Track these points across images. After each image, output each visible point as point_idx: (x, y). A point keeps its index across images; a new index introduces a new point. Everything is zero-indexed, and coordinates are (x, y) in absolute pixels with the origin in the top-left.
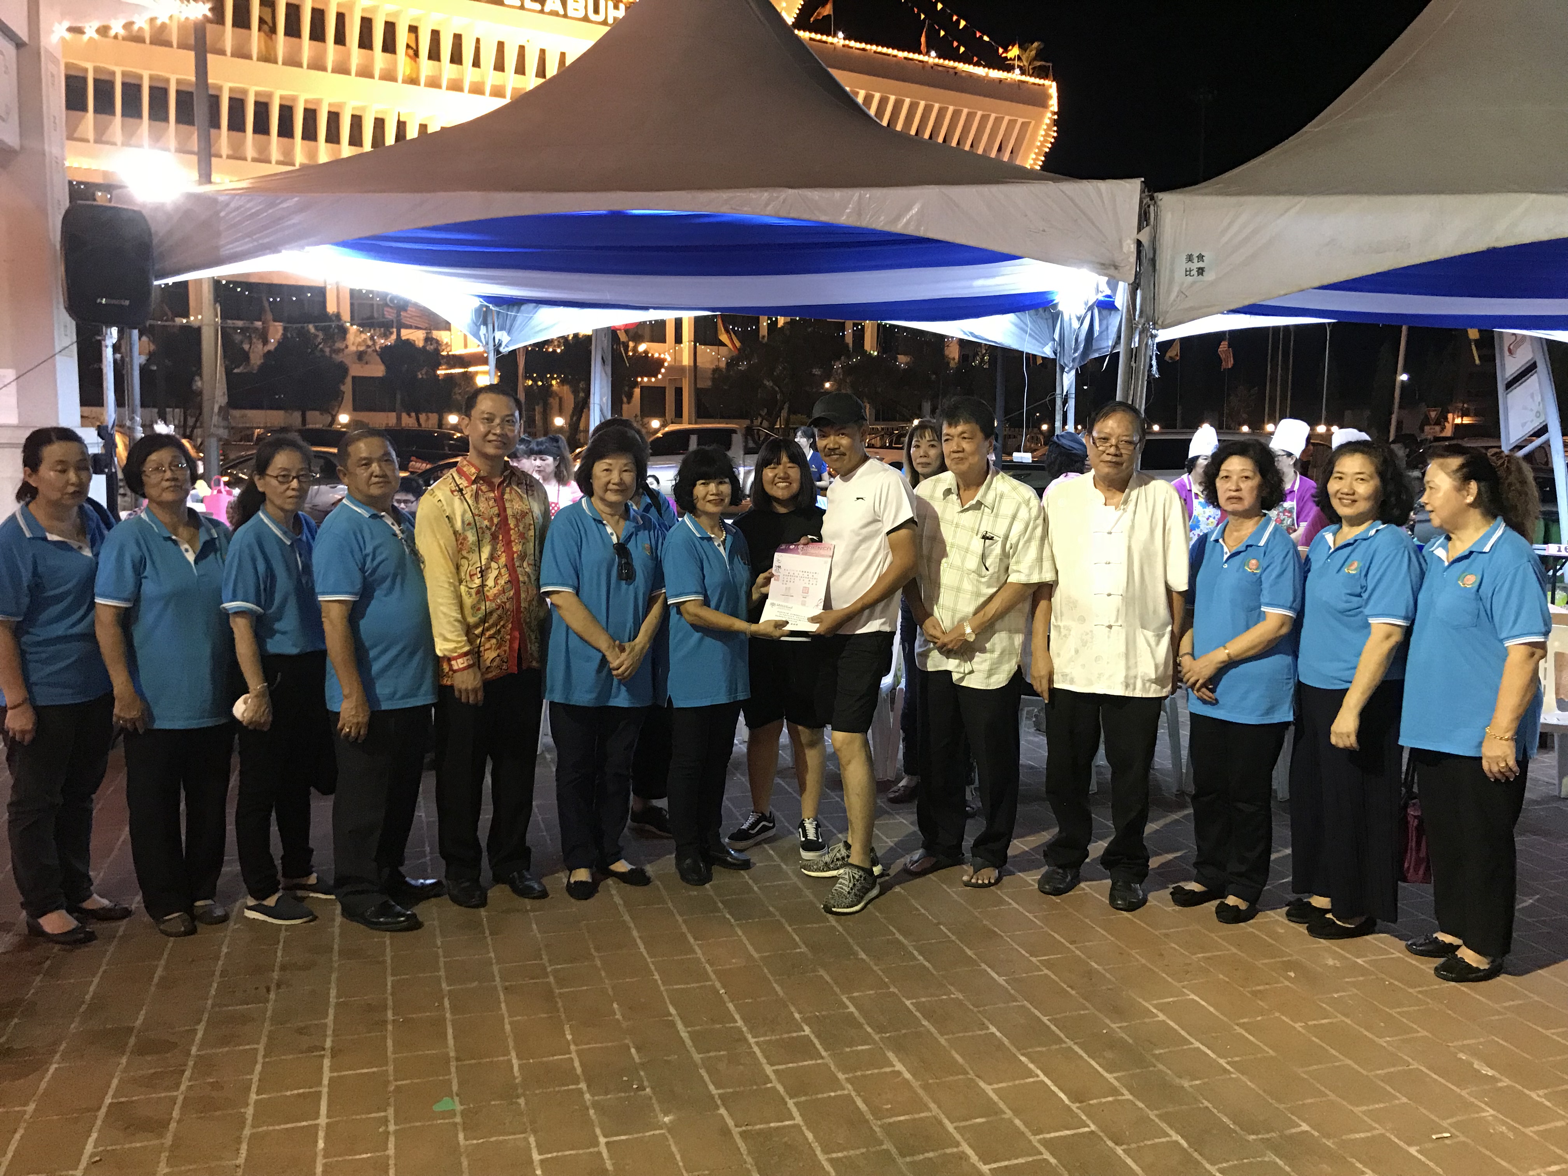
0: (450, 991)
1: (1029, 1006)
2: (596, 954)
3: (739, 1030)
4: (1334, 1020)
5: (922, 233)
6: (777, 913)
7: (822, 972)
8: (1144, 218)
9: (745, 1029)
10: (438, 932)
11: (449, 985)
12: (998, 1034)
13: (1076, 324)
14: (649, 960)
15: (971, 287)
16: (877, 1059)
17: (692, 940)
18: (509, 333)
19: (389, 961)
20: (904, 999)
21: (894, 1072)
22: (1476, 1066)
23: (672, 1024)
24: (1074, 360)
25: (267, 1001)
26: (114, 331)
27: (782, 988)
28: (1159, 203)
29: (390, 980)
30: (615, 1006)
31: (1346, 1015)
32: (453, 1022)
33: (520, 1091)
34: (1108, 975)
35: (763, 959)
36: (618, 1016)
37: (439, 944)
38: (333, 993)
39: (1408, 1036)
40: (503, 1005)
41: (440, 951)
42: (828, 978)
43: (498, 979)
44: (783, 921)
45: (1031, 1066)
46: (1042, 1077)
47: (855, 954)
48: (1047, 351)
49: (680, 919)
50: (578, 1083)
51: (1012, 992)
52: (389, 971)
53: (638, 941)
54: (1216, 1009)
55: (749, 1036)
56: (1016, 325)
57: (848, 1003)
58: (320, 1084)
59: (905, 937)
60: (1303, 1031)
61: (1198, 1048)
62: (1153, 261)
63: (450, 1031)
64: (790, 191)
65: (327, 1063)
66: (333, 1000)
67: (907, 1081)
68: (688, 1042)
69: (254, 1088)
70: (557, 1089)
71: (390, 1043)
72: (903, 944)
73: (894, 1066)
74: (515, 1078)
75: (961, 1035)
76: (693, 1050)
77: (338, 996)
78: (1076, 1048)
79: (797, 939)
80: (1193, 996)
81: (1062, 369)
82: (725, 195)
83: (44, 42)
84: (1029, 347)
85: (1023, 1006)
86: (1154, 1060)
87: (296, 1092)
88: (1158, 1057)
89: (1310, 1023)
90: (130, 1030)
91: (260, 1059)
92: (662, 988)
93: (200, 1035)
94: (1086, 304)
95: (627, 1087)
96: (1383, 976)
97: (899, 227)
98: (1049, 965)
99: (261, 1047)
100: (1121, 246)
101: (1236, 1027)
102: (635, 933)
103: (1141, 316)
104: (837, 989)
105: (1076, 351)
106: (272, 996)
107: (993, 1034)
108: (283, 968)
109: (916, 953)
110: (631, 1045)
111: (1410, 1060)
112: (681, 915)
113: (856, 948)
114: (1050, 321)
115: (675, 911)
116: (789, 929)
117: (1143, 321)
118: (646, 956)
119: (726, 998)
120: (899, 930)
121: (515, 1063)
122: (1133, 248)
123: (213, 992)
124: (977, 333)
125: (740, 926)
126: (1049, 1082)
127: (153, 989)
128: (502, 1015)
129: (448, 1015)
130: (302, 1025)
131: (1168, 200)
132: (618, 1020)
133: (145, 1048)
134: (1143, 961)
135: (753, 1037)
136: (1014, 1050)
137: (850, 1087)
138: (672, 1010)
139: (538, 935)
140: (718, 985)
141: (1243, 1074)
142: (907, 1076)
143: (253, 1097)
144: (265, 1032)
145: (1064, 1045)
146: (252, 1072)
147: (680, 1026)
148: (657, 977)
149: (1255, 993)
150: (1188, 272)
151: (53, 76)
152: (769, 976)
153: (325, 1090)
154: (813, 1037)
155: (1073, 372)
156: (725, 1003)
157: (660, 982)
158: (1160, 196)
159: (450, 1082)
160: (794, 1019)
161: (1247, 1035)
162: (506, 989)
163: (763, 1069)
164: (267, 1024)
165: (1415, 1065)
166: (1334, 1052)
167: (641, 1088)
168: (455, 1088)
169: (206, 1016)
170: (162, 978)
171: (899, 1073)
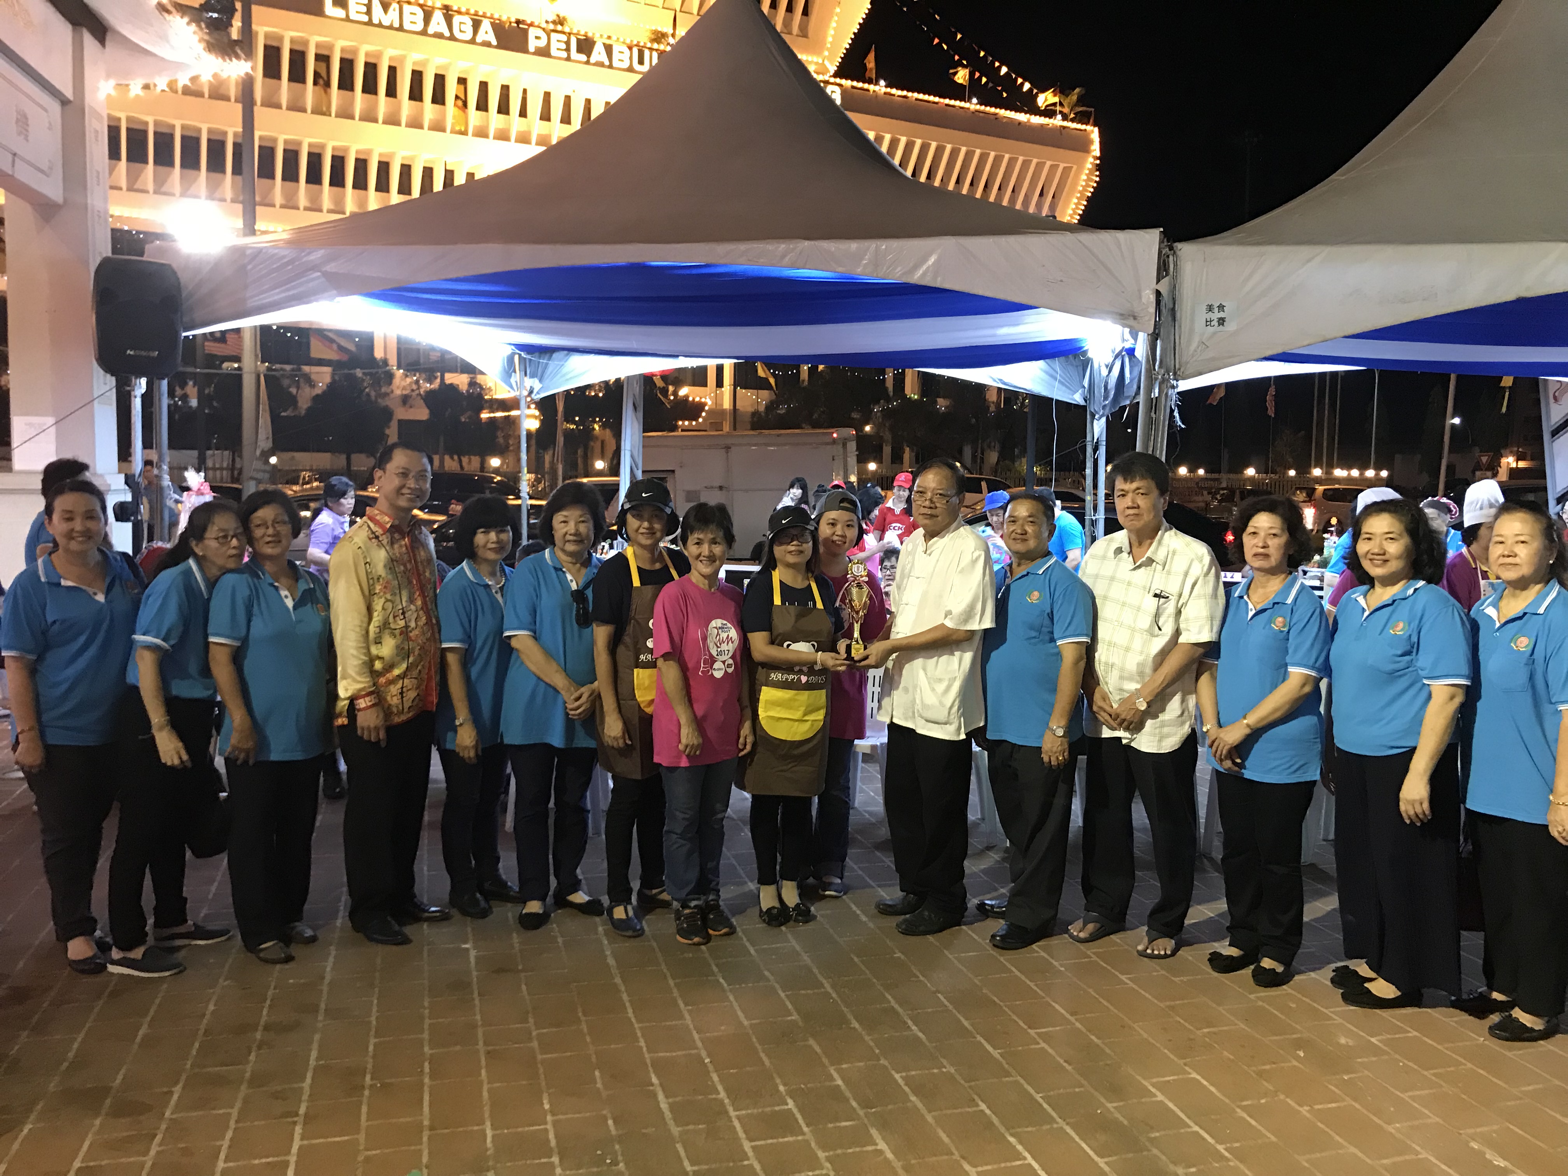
0: (431, 1055)
1: (1022, 1081)
2: (583, 1018)
3: (721, 1102)
4: (1342, 1104)
5: (939, 283)
6: (771, 978)
7: (812, 1042)
8: (1163, 269)
9: (727, 1101)
10: (426, 992)
11: (431, 1049)
12: (988, 1112)
13: (1105, 372)
14: (636, 1026)
15: (994, 336)
16: (861, 1137)
17: (682, 1005)
18: (540, 381)
19: (374, 1023)
20: (893, 1072)
21: (876, 1150)
22: (1488, 1156)
23: (654, 1095)
24: (1104, 407)
25: (248, 1062)
26: (143, 381)
27: (769, 1058)
28: (1178, 253)
29: (373, 1041)
30: (597, 1073)
31: (1355, 1099)
32: (430, 1087)
33: (491, 1163)
34: (1108, 1051)
35: (751, 1025)
36: (599, 1085)
37: (426, 1004)
38: (314, 1054)
39: (1416, 1123)
40: (483, 1072)
41: (427, 1011)
42: (818, 1049)
43: (481, 1043)
44: (777, 986)
45: (1020, 1148)
46: (1030, 1160)
47: (848, 1022)
48: (1077, 398)
49: (671, 982)
50: (551, 1157)
51: (1006, 1066)
52: (372, 1033)
53: (628, 1004)
54: (1217, 1089)
55: (730, 1109)
56: (1046, 372)
57: (835, 1075)
58: (288, 1153)
59: (901, 1005)
60: (1308, 1115)
61: (1197, 1133)
62: (1173, 311)
63: (426, 1098)
64: (807, 243)
65: (298, 1130)
66: (312, 1062)
67: (887, 1161)
68: (668, 1114)
69: (222, 1156)
70: (528, 1162)
71: (364, 1109)
72: (897, 1013)
73: (876, 1144)
74: (487, 1150)
75: (949, 1112)
76: (671, 1123)
77: (318, 1059)
78: (1069, 1130)
79: (790, 1006)
80: (1194, 1075)
81: (1093, 416)
82: (743, 247)
83: (89, 100)
84: (1059, 394)
85: (1017, 1082)
86: (1147, 1143)
87: (264, 1160)
88: (1152, 1140)
89: (1317, 1107)
90: (106, 1091)
91: (232, 1124)
92: (647, 1056)
93: (175, 1097)
94: (1113, 352)
95: (600, 1162)
96: (1397, 1056)
97: (916, 278)
98: (1046, 1038)
99: (235, 1112)
100: (1140, 298)
101: (1238, 1110)
102: (625, 997)
103: (1160, 367)
104: (825, 1061)
105: (1106, 398)
106: (252, 1057)
107: (982, 1111)
108: (267, 1028)
109: (910, 1023)
110: (609, 1115)
111: (1418, 1148)
112: (674, 979)
113: (850, 1016)
114: (1080, 369)
115: (668, 975)
116: (782, 995)
117: (1162, 371)
118: (633, 1020)
119: (711, 1068)
120: (894, 997)
121: (489, 1133)
122: (1152, 298)
123: (194, 1052)
124: (1006, 380)
125: (731, 990)
126: (1036, 1166)
127: (136, 1046)
128: (481, 1082)
129: (427, 1080)
130: (279, 1088)
131: (1186, 250)
132: (599, 1089)
133: (121, 1110)
134: (1145, 1035)
135: (735, 1110)
136: (1002, 1129)
137: (828, 1165)
138: (655, 1080)
139: (527, 997)
140: (704, 1053)
141: (1241, 1162)
142: (890, 1155)
143: (221, 1165)
144: (241, 1095)
145: (1055, 1126)
146: (223, 1138)
147: (661, 1096)
148: (642, 1043)
149: (1260, 1074)
150: (1208, 322)
151: (96, 132)
152: (757, 1045)
153: (293, 1159)
154: (795, 1111)
155: (1104, 419)
156: (709, 1072)
157: (645, 1049)
158: (1178, 246)
159: (419, 1153)
160: (778, 1091)
161: (1248, 1119)
162: (489, 1052)
163: (741, 1146)
164: (243, 1087)
165: (1424, 1155)
166: (1337, 1138)
167: (615, 1163)
168: (425, 1159)
169: (184, 1077)
170: (145, 1036)
171: (881, 1152)
